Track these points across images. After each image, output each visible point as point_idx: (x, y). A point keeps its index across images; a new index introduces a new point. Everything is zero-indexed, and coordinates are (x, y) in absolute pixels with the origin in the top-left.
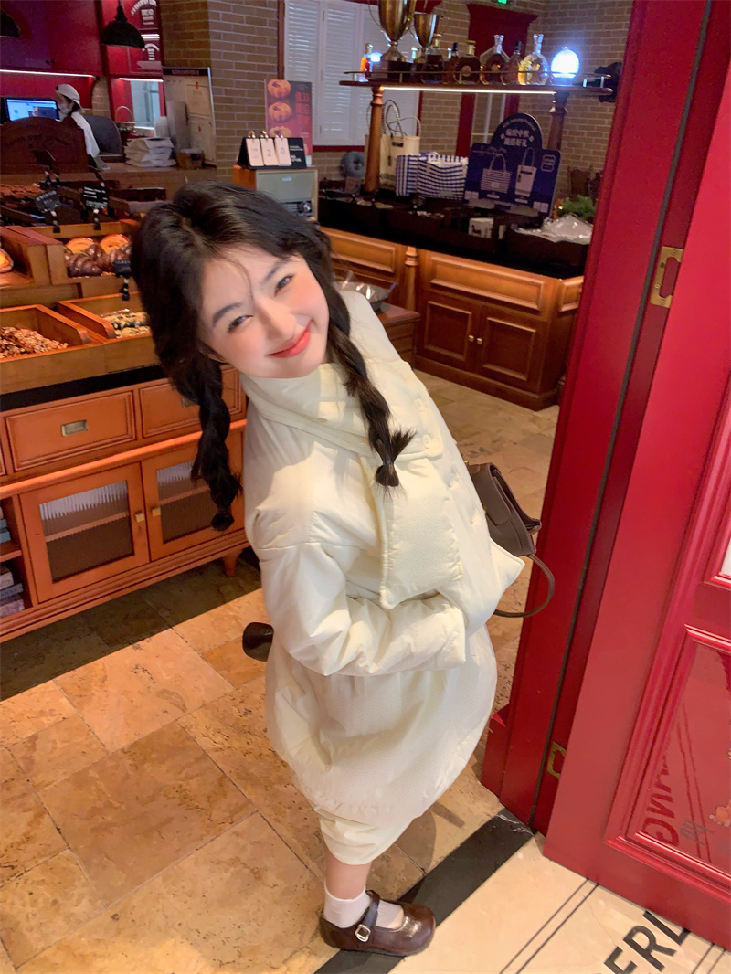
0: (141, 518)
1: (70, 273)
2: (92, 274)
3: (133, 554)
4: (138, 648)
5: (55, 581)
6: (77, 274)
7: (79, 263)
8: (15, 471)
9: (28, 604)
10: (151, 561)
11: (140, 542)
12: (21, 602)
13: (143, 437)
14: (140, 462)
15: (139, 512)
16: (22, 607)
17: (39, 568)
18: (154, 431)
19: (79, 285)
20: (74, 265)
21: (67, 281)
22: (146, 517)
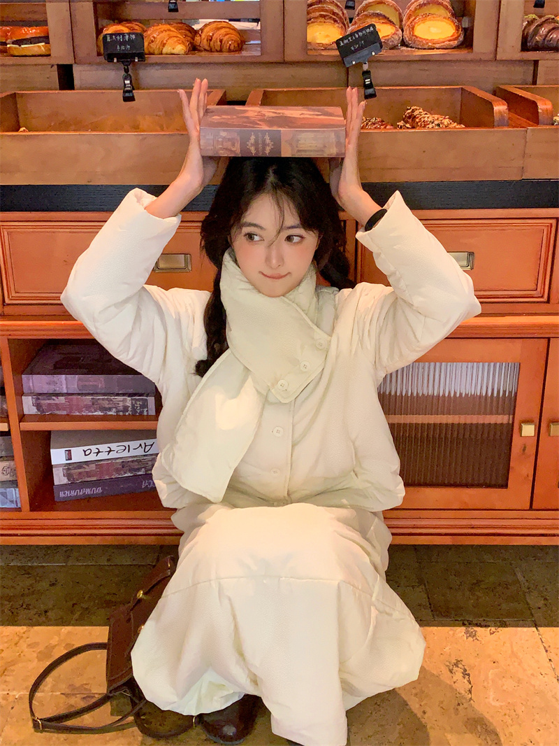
0: (529, 430)
3: (505, 486)
4: (473, 635)
10: (531, 508)
11: (520, 469)
14: (549, 339)
15: (528, 421)
19: (536, 63)
20: (536, 32)
21: (518, 55)
22: (539, 430)
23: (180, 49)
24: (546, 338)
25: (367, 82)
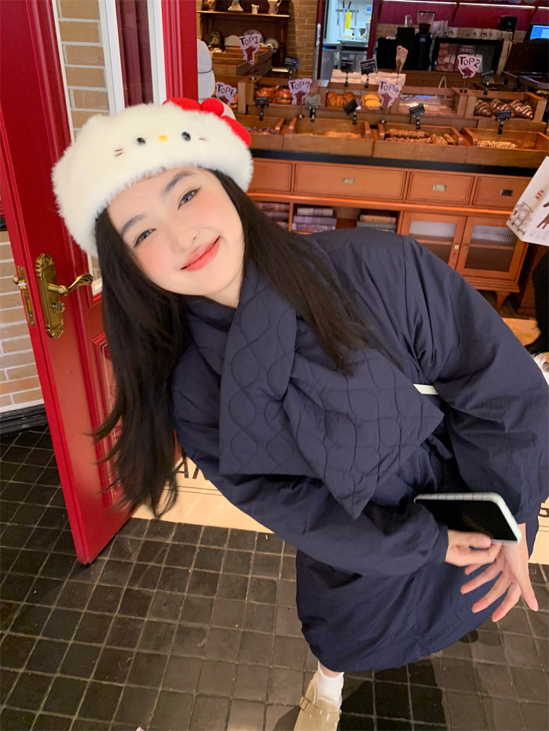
0: (457, 247)
1: (475, 114)
2: (485, 116)
6: (478, 115)
7: (481, 109)
11: (452, 261)
13: (472, 204)
15: (457, 244)
18: (478, 203)
19: (478, 121)
20: (479, 109)
21: (472, 117)
22: (460, 248)
24: (466, 216)
25: (418, 123)
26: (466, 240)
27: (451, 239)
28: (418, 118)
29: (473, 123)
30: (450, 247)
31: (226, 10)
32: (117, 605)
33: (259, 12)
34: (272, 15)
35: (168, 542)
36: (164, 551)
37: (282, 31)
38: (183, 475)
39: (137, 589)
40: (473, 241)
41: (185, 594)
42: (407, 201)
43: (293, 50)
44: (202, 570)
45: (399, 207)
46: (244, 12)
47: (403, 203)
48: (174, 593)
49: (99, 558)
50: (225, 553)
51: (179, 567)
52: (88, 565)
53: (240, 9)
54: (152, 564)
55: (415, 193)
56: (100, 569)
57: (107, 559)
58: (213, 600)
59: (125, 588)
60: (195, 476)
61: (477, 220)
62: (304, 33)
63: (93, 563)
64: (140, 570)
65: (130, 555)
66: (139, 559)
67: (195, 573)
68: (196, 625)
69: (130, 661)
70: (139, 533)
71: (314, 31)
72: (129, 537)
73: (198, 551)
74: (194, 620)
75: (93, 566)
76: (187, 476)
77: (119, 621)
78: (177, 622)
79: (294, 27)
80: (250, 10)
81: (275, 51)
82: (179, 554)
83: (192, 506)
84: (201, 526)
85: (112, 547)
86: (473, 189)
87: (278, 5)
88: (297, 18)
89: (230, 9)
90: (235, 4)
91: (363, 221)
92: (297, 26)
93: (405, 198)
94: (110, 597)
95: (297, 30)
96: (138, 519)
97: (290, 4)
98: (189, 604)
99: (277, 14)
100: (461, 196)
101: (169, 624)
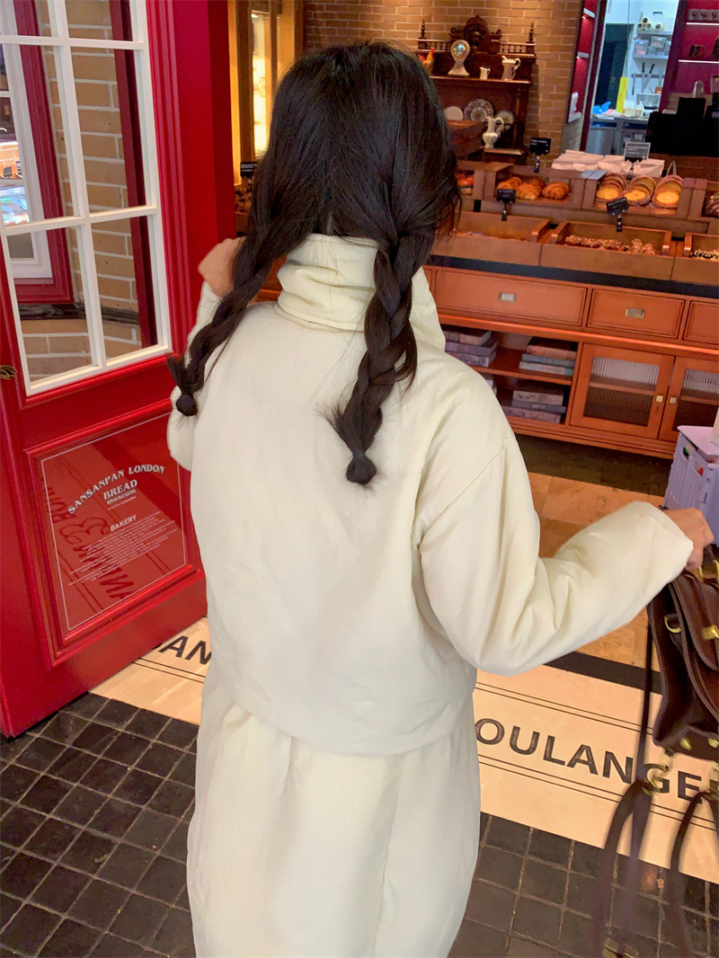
0: (660, 399)
1: (704, 213)
3: (646, 425)
5: (586, 415)
6: (710, 216)
7: (714, 208)
8: (587, 326)
9: (562, 421)
10: (658, 439)
11: (654, 418)
12: (559, 418)
13: (683, 339)
14: (675, 356)
15: (660, 395)
16: (558, 421)
17: (579, 400)
18: (691, 337)
19: (708, 224)
20: (710, 208)
21: (697, 218)
22: (666, 399)
23: (533, 197)
24: (674, 356)
25: (619, 223)
26: (676, 390)
27: (652, 387)
28: (619, 217)
29: (701, 227)
30: (652, 398)
31: (446, 74)
32: (23, 793)
33: (489, 77)
34: (506, 80)
35: (119, 730)
36: (111, 739)
37: (518, 101)
38: (176, 652)
39: (55, 778)
40: (684, 392)
41: (110, 796)
42: (587, 329)
43: (535, 126)
44: (144, 771)
45: (574, 336)
46: (470, 77)
47: (581, 331)
48: (97, 792)
49: (28, 733)
50: (183, 756)
51: (118, 762)
52: (11, 740)
53: (464, 72)
54: (87, 752)
55: (599, 319)
56: (24, 747)
57: (37, 736)
58: (140, 809)
59: (42, 774)
60: (189, 657)
61: (691, 363)
62: (550, 104)
63: (17, 737)
64: (71, 755)
65: (67, 737)
66: (74, 744)
67: (134, 772)
68: (105, 836)
69: (7, 861)
70: (89, 714)
71: (565, 101)
72: (76, 715)
73: (150, 746)
74: (105, 830)
75: (16, 741)
76: (179, 655)
77: (17, 812)
78: (84, 828)
79: (537, 96)
80: (478, 74)
81: (508, 127)
82: (124, 747)
83: (169, 692)
84: (168, 718)
85: (50, 723)
86: (684, 318)
87: (516, 67)
88: (541, 84)
89: (451, 72)
90: (459, 67)
91: (529, 354)
92: (541, 94)
93: (585, 324)
94: (20, 781)
95: (541, 100)
96: (97, 696)
97: (533, 67)
98: (108, 809)
99: (514, 79)
100: (667, 326)
101: (72, 827)
